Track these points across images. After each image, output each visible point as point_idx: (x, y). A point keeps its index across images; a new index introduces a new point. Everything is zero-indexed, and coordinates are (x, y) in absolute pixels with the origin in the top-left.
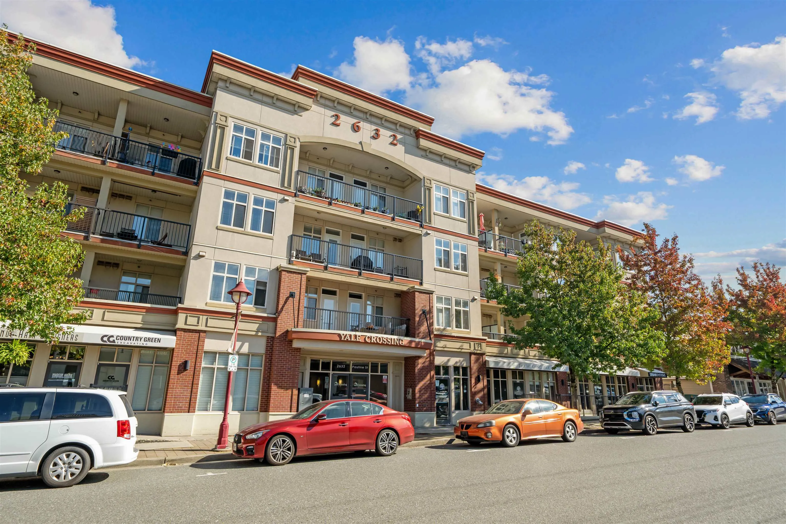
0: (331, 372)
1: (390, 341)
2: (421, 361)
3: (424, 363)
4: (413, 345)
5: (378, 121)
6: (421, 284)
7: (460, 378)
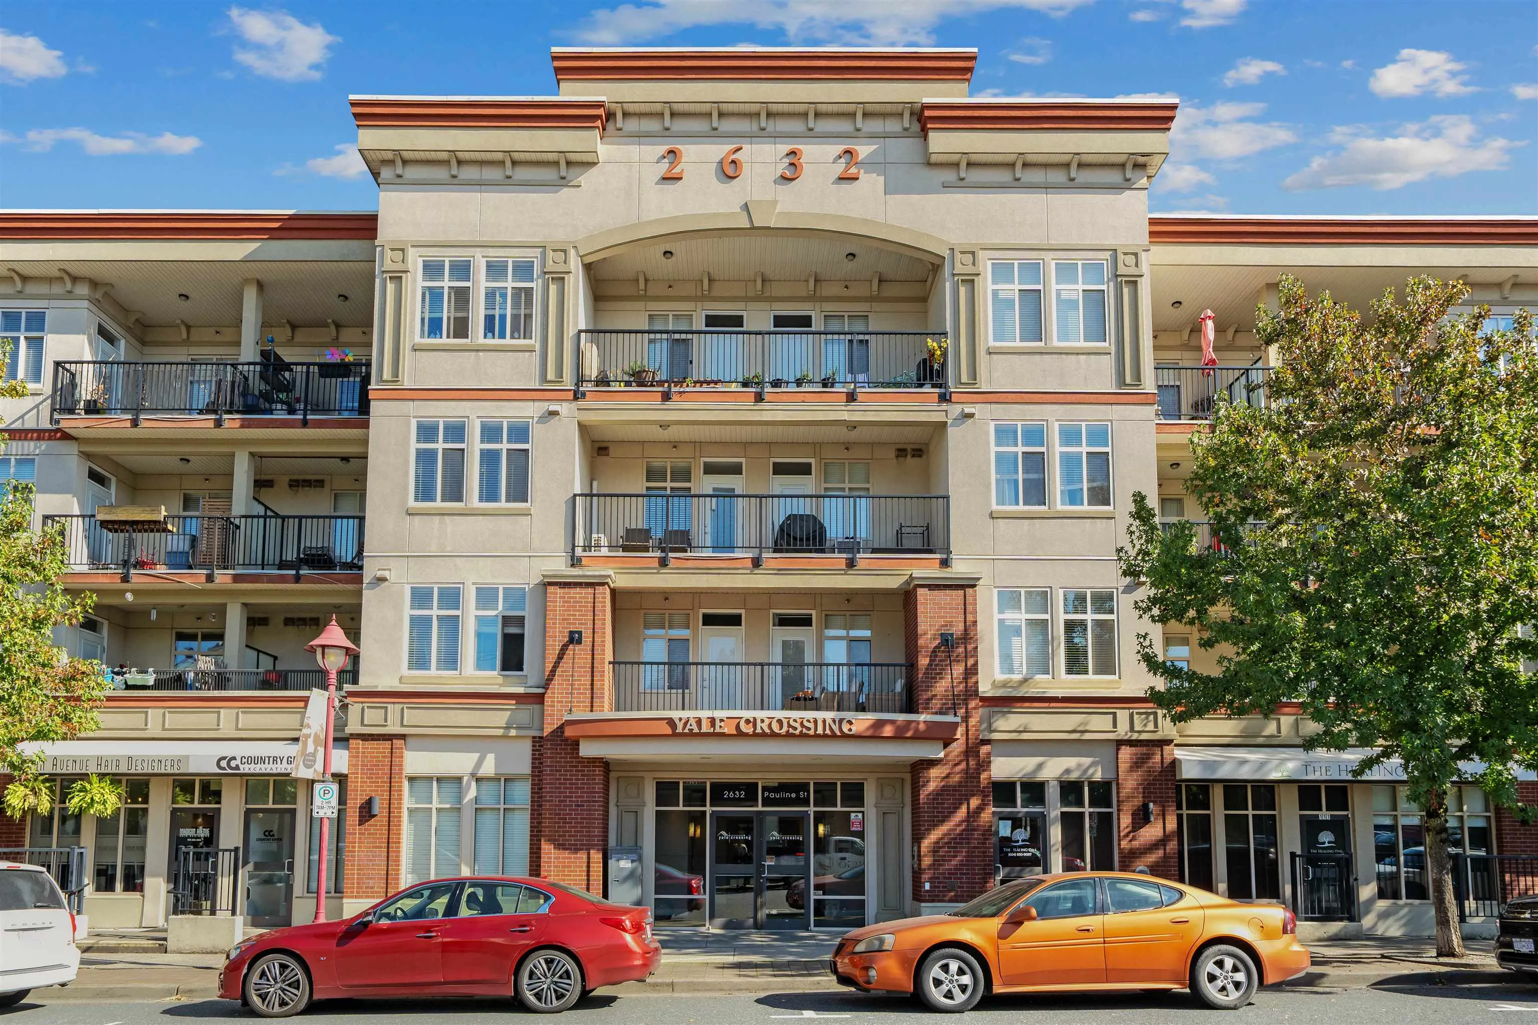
0: (708, 809)
1: (811, 725)
2: (935, 773)
3: (948, 776)
4: (888, 731)
5: (797, 126)
6: (945, 563)
7: (1082, 814)
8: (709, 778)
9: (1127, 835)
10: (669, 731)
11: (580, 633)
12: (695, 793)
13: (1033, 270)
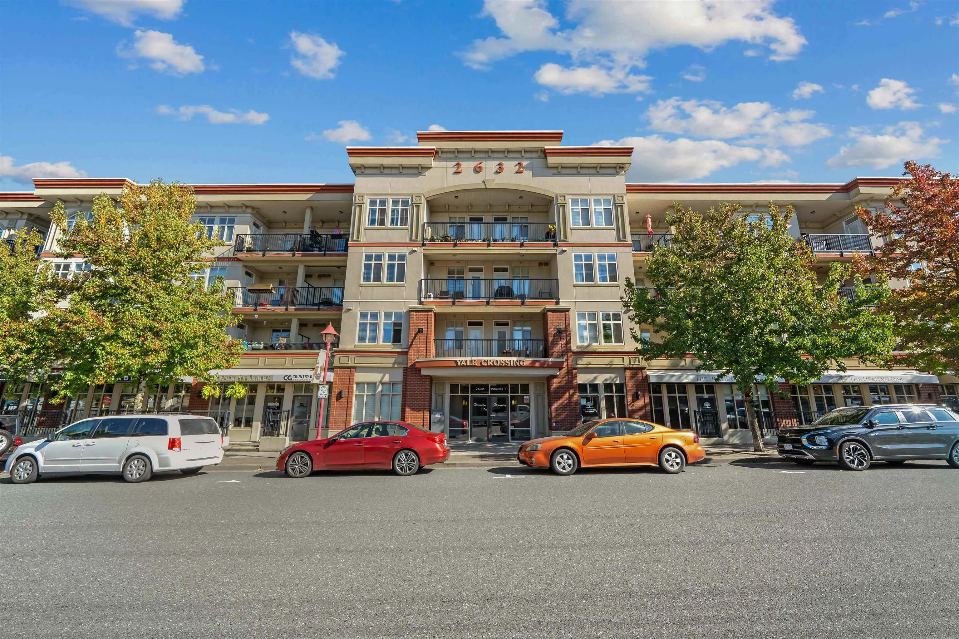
0: (470, 395)
1: (509, 363)
2: (556, 381)
3: (561, 382)
4: (537, 364)
5: (501, 155)
6: (558, 303)
7: (613, 396)
8: (470, 383)
9: (630, 405)
10: (455, 365)
11: (422, 329)
12: (465, 389)
13: (585, 202)
